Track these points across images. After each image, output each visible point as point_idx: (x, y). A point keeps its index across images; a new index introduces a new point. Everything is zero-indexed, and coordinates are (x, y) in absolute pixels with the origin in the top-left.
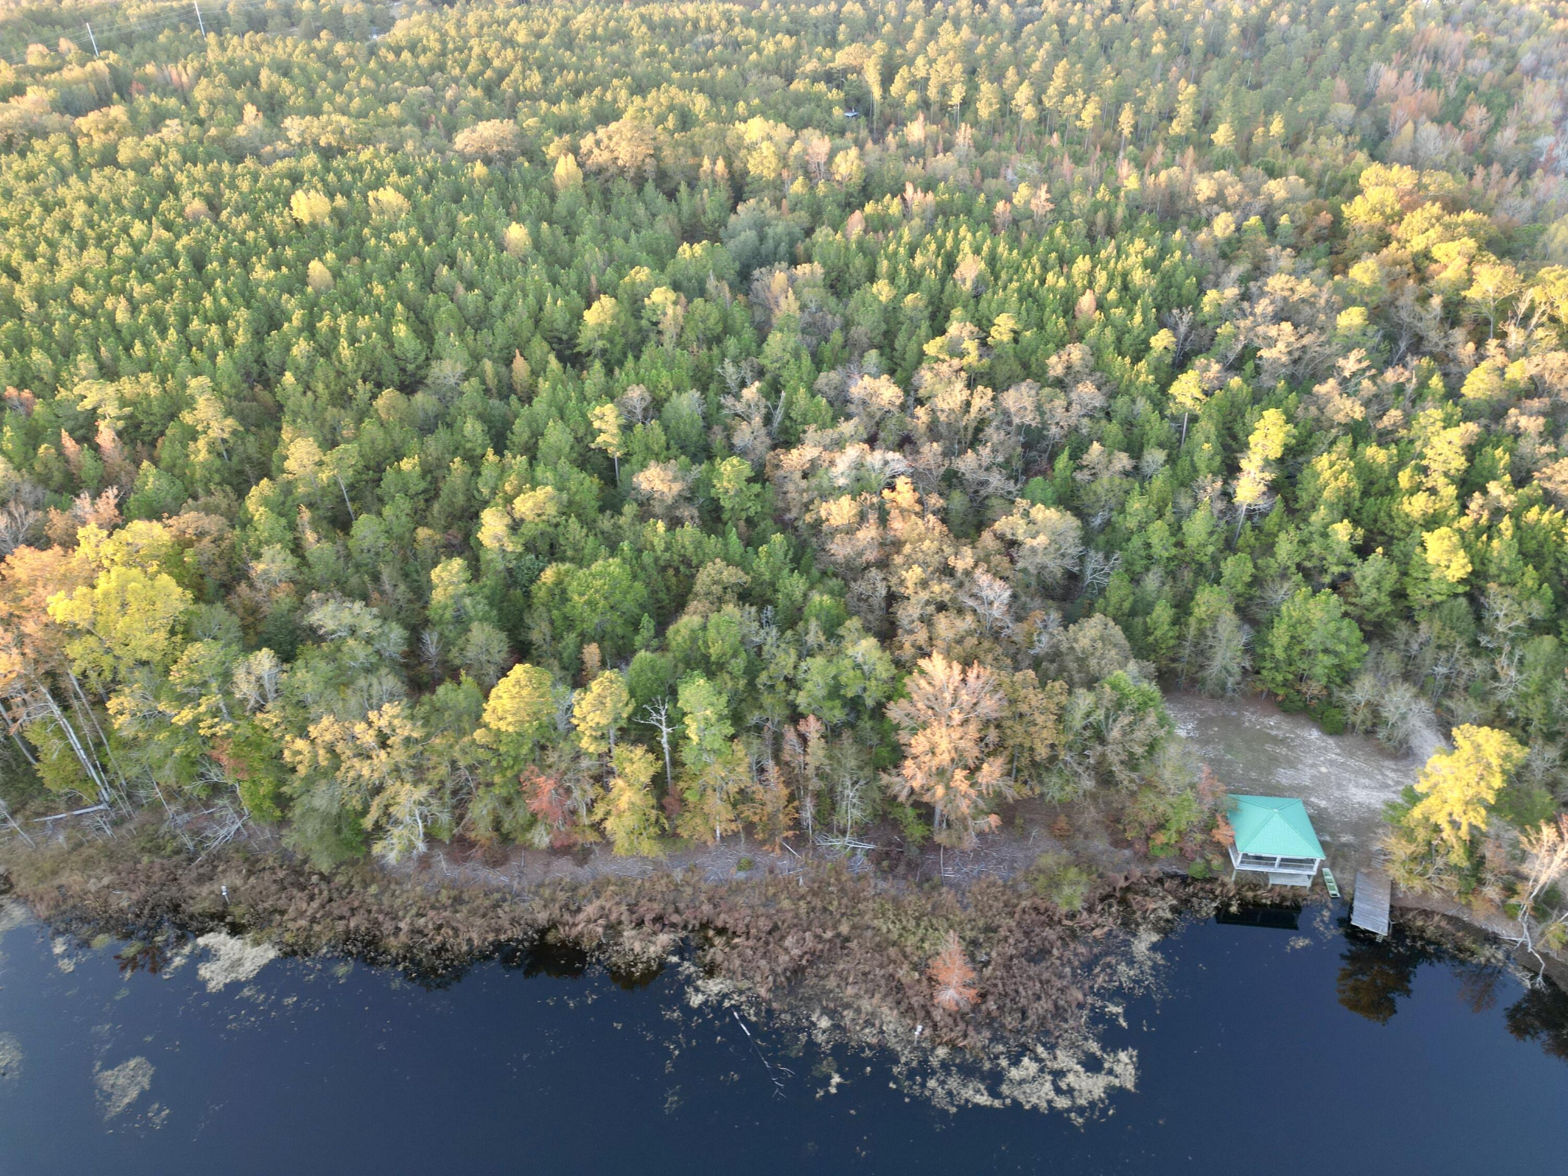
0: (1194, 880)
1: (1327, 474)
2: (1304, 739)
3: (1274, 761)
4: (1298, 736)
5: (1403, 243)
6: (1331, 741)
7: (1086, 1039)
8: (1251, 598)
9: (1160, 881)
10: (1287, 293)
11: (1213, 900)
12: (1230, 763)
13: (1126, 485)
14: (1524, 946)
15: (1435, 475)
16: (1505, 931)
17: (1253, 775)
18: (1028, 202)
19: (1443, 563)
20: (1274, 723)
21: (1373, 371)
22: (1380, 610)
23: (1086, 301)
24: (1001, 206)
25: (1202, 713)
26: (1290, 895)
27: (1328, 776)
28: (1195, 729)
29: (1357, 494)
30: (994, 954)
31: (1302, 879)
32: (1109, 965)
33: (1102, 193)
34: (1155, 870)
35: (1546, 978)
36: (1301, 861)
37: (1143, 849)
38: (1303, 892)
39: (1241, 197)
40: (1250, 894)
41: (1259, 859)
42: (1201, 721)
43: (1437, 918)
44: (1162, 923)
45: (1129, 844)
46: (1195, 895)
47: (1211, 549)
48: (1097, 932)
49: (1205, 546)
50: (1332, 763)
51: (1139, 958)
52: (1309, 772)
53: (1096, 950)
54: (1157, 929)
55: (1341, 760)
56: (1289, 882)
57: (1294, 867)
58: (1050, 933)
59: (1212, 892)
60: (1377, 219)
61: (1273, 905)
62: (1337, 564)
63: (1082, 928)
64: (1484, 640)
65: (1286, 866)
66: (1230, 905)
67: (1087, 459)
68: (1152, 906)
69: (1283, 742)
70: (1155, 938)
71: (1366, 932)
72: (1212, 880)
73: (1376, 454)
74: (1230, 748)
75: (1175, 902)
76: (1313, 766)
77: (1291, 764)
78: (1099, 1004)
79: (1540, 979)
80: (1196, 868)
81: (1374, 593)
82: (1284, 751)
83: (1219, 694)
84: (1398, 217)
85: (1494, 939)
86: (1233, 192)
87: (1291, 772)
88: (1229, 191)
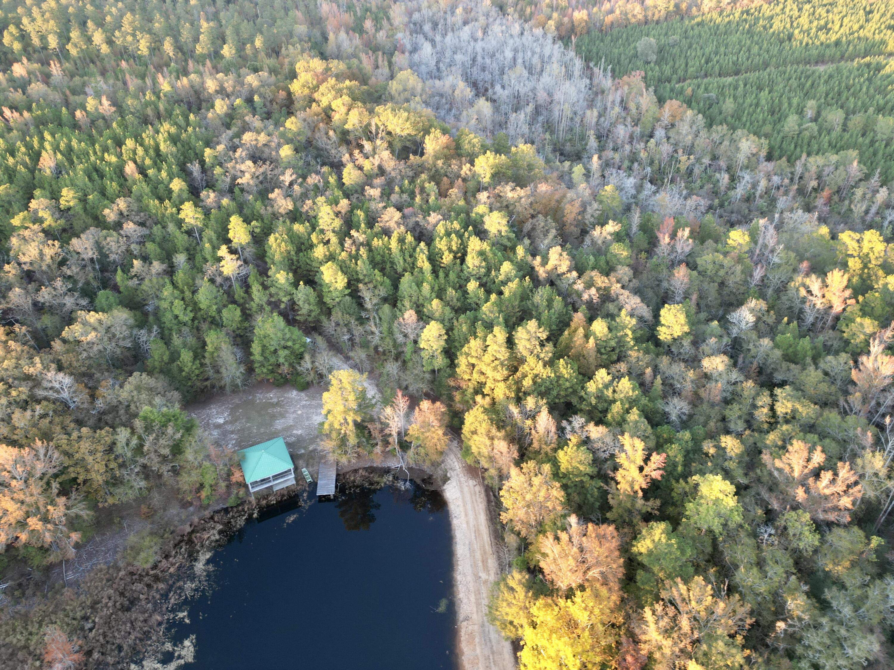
0: (232, 507)
1: (274, 246)
2: (289, 398)
3: (273, 417)
4: (285, 398)
5: (318, 102)
6: (303, 394)
7: (164, 643)
8: (246, 328)
9: (212, 518)
10: (254, 143)
11: (244, 515)
12: (249, 428)
13: (161, 281)
14: (401, 467)
15: (327, 233)
16: (393, 464)
17: (262, 430)
18: (97, 109)
19: (334, 281)
20: (273, 395)
21: (300, 180)
22: (313, 314)
23: (130, 168)
24: (78, 114)
25: (232, 404)
26: (286, 493)
27: (301, 415)
28: (228, 415)
29: (293, 253)
30: (97, 620)
31: (290, 481)
32: (180, 588)
33: (149, 96)
34: (207, 513)
35: (411, 480)
36: (286, 472)
37: (198, 503)
38: (293, 488)
39: (234, 87)
40: (264, 502)
41: (263, 481)
42: (232, 409)
43: (361, 471)
44: (213, 544)
45: (191, 504)
46: (233, 517)
47: (214, 307)
48: (172, 570)
49: (210, 306)
50: (304, 406)
51: (198, 573)
52: (292, 416)
53: (171, 582)
54: (209, 549)
55: (308, 403)
56: (284, 486)
57: (282, 477)
58: (138, 586)
59: (243, 510)
60: (306, 91)
61: (278, 502)
62: (285, 296)
63: (162, 571)
64: (363, 314)
65: (277, 479)
66: (253, 514)
67: (133, 271)
68: (206, 537)
69: (278, 404)
70: (208, 555)
71: (324, 496)
72: (243, 503)
73: (298, 228)
74: (249, 419)
75: (221, 527)
76: (295, 412)
77: (282, 416)
78: (172, 616)
79: (408, 483)
80: (231, 501)
81: (307, 306)
82: (279, 409)
83: (235, 389)
84: (316, 88)
85: (387, 471)
86: (229, 85)
87: (282, 421)
88: (226, 85)
